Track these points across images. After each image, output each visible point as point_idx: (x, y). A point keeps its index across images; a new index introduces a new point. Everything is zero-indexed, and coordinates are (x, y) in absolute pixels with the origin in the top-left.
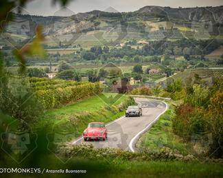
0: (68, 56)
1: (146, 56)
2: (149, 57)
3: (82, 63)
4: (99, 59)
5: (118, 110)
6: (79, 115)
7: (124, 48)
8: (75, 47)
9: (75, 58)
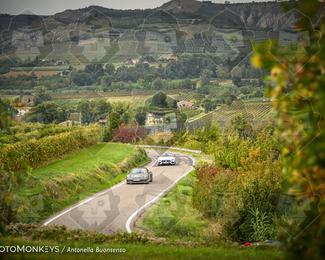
0: (50, 78)
1: (173, 79)
2: (177, 81)
3: (71, 91)
4: (99, 84)
5: (119, 170)
6: (60, 180)
7: (138, 66)
8: (60, 64)
9: (61, 82)
